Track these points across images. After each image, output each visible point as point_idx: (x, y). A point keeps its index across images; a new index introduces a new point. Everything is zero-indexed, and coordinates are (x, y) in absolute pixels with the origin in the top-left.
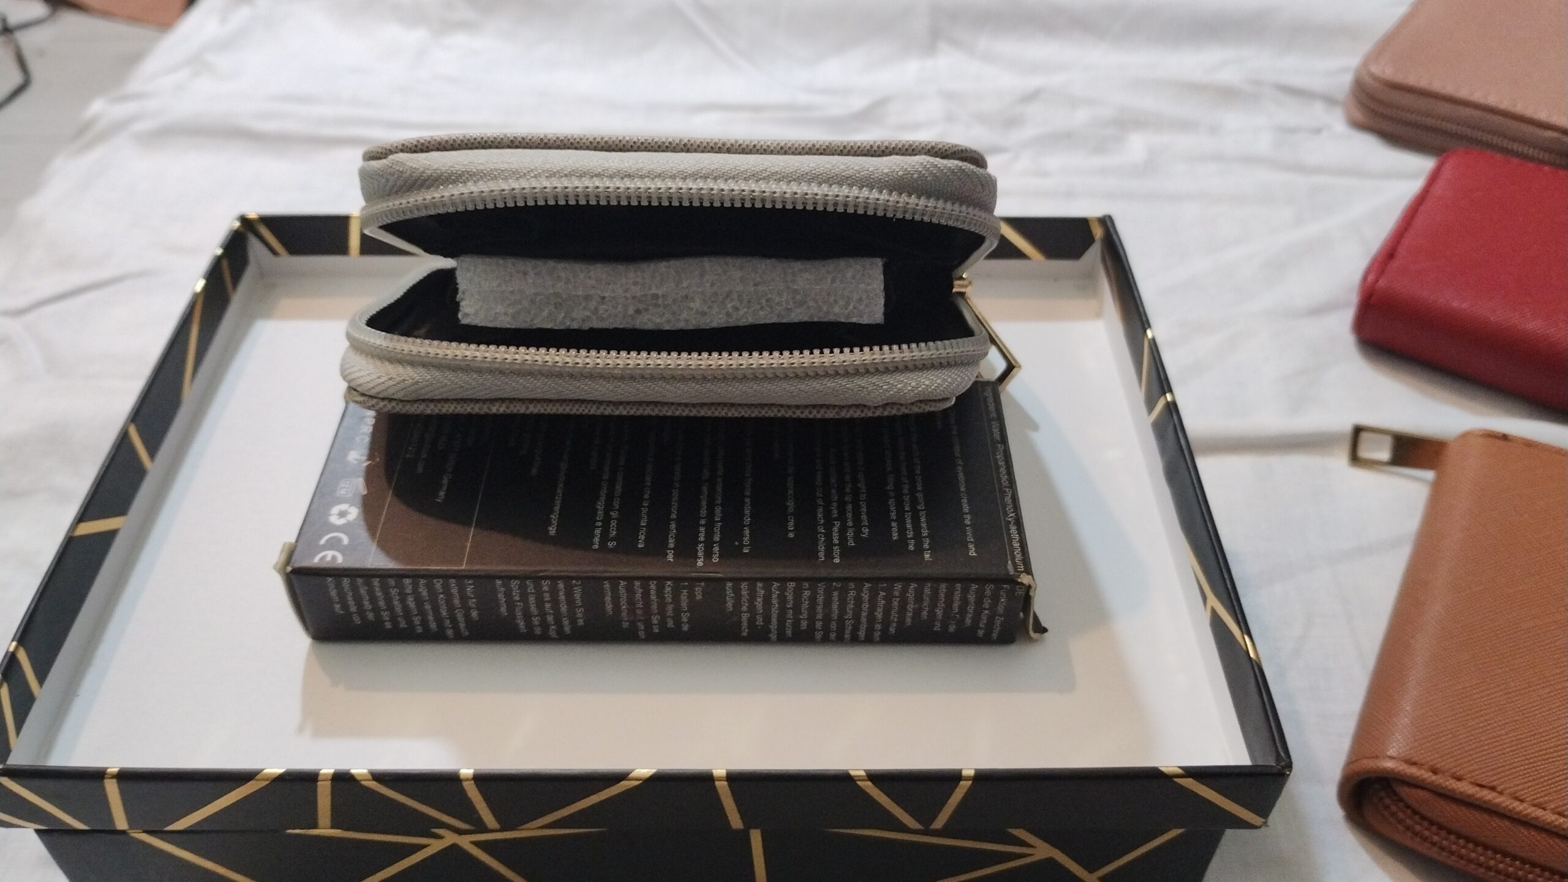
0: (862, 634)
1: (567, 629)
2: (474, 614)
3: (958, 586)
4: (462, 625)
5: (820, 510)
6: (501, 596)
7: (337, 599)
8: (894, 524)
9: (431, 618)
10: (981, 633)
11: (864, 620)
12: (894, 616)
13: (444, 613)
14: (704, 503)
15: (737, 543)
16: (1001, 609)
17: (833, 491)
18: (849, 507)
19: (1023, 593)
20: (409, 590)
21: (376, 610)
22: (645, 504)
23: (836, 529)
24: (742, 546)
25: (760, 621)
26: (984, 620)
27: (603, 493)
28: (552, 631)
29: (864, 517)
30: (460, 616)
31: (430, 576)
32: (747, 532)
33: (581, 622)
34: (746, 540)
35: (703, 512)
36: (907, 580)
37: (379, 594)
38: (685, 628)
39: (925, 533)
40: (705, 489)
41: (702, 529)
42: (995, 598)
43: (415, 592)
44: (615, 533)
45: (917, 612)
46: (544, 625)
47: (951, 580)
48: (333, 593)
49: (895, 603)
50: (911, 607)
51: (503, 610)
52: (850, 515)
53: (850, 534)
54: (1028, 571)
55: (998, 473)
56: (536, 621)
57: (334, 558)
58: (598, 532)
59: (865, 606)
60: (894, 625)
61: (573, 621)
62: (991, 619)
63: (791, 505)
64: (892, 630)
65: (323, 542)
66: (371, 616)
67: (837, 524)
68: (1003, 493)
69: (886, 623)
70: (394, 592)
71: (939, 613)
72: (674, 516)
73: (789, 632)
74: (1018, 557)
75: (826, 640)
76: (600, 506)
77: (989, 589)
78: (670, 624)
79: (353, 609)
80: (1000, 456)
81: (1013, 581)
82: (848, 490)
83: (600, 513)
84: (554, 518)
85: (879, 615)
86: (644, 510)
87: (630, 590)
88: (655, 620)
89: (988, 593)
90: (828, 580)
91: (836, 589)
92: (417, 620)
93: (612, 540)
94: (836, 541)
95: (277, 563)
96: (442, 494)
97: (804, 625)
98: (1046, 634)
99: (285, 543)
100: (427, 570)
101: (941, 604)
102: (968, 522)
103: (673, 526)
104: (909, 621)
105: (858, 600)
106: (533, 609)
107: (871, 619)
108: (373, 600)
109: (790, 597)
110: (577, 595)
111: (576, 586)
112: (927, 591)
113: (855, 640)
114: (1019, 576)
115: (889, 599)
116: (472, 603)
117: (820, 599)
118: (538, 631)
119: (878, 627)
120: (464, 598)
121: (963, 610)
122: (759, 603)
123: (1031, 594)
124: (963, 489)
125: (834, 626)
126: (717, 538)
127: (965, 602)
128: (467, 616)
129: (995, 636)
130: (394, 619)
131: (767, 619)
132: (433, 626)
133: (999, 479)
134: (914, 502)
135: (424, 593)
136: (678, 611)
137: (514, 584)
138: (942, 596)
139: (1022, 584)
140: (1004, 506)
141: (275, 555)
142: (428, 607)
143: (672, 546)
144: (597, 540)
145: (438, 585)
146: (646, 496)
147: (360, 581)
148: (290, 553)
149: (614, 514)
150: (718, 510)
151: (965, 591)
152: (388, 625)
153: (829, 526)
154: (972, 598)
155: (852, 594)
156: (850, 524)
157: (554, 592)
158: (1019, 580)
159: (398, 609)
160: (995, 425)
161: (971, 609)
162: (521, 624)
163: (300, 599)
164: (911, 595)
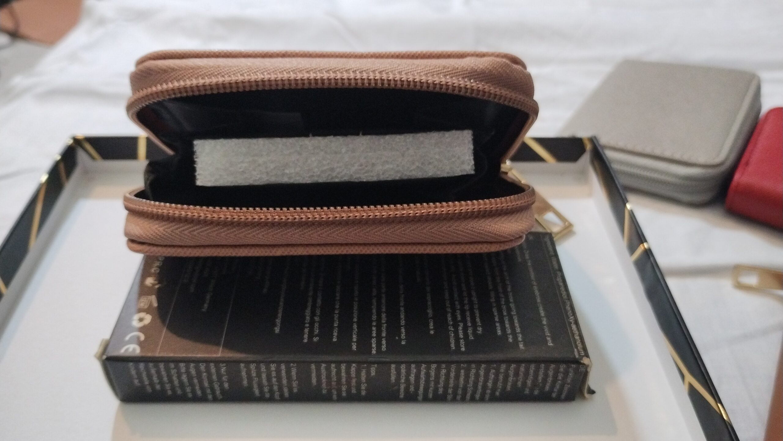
0: (478, 396)
1: (286, 394)
2: (226, 385)
3: (543, 366)
4: (218, 392)
5: (449, 315)
6: (244, 374)
7: (136, 376)
8: (498, 324)
9: (197, 388)
10: (554, 395)
11: (480, 387)
12: (500, 385)
13: (206, 384)
14: (374, 311)
15: (397, 338)
16: (569, 380)
17: (457, 303)
18: (468, 314)
19: (584, 370)
20: (183, 370)
21: (161, 383)
22: (337, 312)
23: (460, 328)
24: (401, 340)
25: (412, 389)
26: (558, 386)
27: (310, 304)
28: (277, 395)
29: (478, 320)
30: (216, 386)
31: (197, 361)
32: (403, 330)
33: (295, 390)
34: (403, 336)
35: (374, 317)
36: (508, 362)
37: (164, 373)
38: (363, 393)
39: (518, 330)
40: (374, 301)
41: (374, 328)
42: (566, 373)
43: (188, 372)
44: (317, 331)
45: (515, 384)
46: (271, 391)
47: (537, 361)
48: (133, 372)
49: (501, 377)
50: (511, 379)
51: (245, 382)
52: (469, 319)
53: (470, 331)
54: (587, 356)
55: (560, 291)
56: (266, 389)
57: (134, 350)
58: (306, 330)
59: (482, 379)
60: (499, 390)
61: (290, 389)
62: (562, 386)
63: (430, 312)
64: (497, 394)
65: (127, 338)
66: (158, 387)
67: (461, 325)
68: (564, 304)
69: (494, 390)
70: (173, 372)
71: (529, 382)
72: (355, 320)
73: (431, 396)
74: (580, 346)
75: (454, 400)
76: (308, 312)
77: (562, 367)
78: (354, 391)
79: (147, 382)
80: (559, 280)
81: (577, 362)
82: (466, 302)
83: (308, 318)
84: (278, 321)
85: (490, 384)
86: (336, 317)
87: (328, 369)
88: (344, 388)
89: (562, 370)
90: (458, 362)
91: (463, 368)
92: (188, 390)
93: (316, 336)
94: (461, 336)
95: (97, 353)
96: (206, 306)
97: (441, 391)
98: (594, 395)
99: (103, 340)
100: (196, 357)
101: (531, 377)
102: (544, 322)
103: (355, 326)
104: (509, 388)
105: (477, 375)
106: (265, 382)
107: (485, 387)
108: (160, 377)
109: (433, 373)
110: (294, 372)
111: (293, 367)
112: (522, 369)
113: (473, 400)
114: (581, 359)
115: (497, 375)
116: (224, 378)
117: (452, 375)
118: (267, 395)
119: (488, 391)
120: (219, 376)
121: (545, 380)
122: (412, 378)
123: (589, 370)
124: (539, 300)
125: (460, 392)
126: (384, 334)
127: (546, 375)
128: (221, 386)
129: (563, 396)
130: (173, 388)
131: (417, 388)
132: (199, 393)
133: (561, 294)
134: (509, 310)
135: (193, 372)
136: (359, 383)
137: (253, 366)
138: (531, 371)
139: (584, 364)
140: (566, 312)
141: (95, 348)
142: (196, 381)
143: (355, 340)
144: (306, 336)
145: (202, 367)
146: (337, 307)
147: (151, 365)
148: (106, 346)
149: (317, 319)
150: (384, 316)
151: (547, 369)
152: (170, 392)
153: (456, 326)
154: (551, 373)
155: (473, 371)
156: (469, 324)
157: (278, 371)
158: (582, 362)
159: (176, 383)
160: (554, 259)
161: (550, 380)
162: (257, 392)
163: (112, 376)
164: (511, 373)
